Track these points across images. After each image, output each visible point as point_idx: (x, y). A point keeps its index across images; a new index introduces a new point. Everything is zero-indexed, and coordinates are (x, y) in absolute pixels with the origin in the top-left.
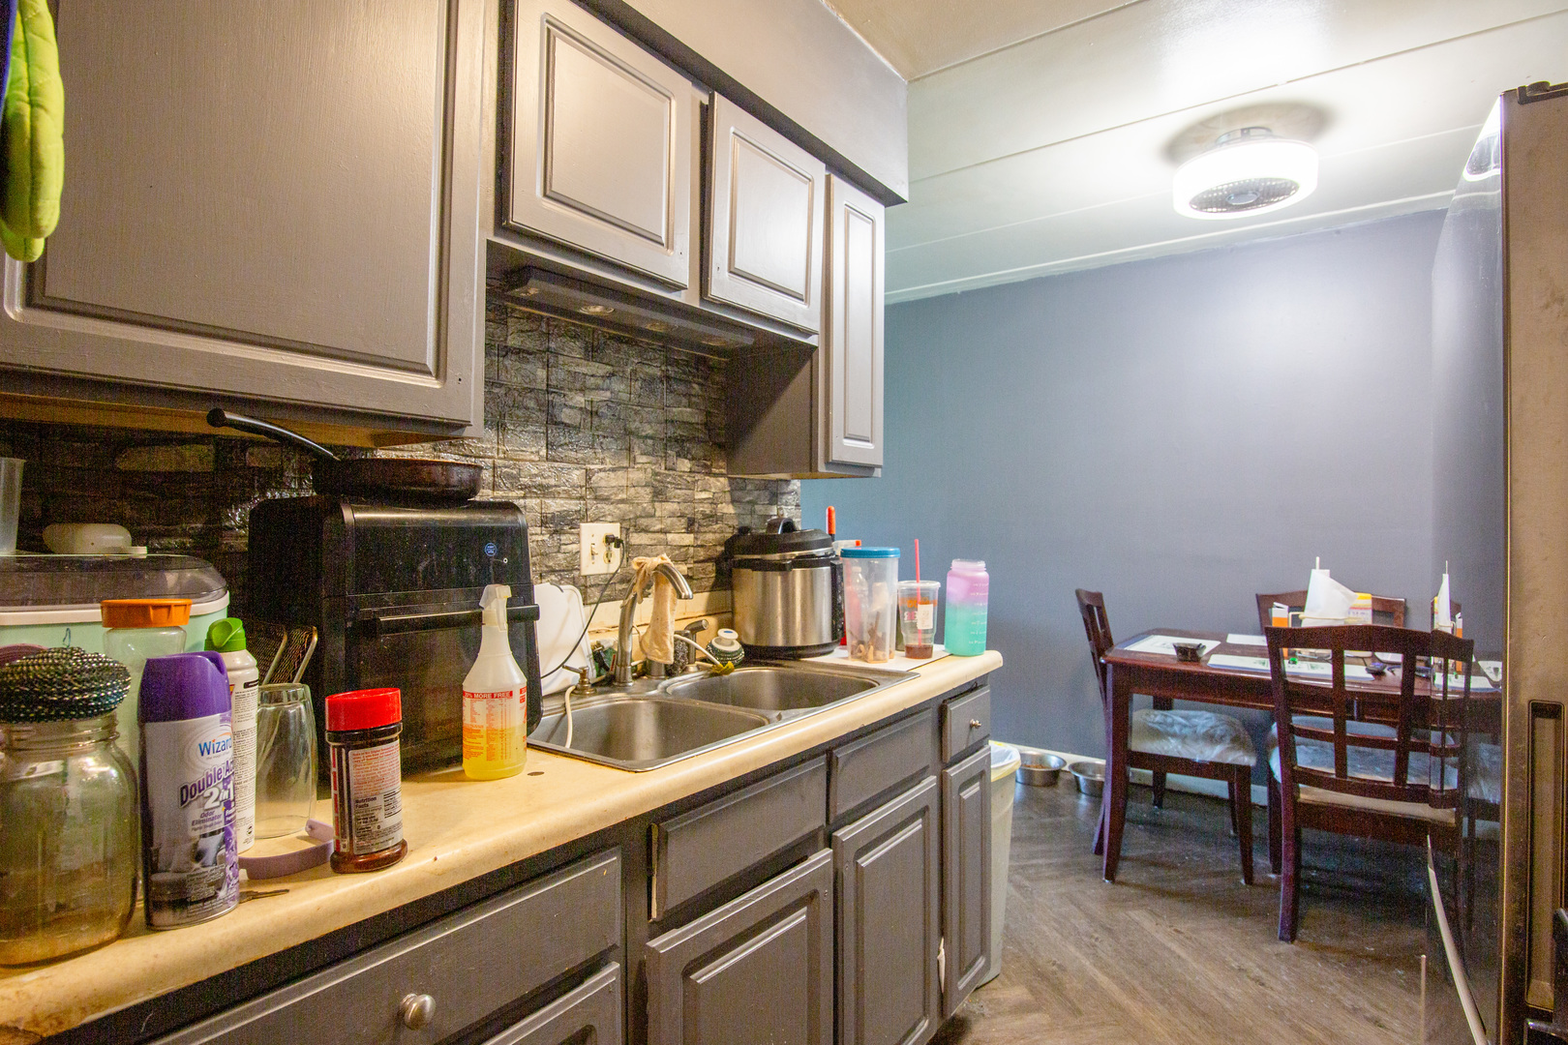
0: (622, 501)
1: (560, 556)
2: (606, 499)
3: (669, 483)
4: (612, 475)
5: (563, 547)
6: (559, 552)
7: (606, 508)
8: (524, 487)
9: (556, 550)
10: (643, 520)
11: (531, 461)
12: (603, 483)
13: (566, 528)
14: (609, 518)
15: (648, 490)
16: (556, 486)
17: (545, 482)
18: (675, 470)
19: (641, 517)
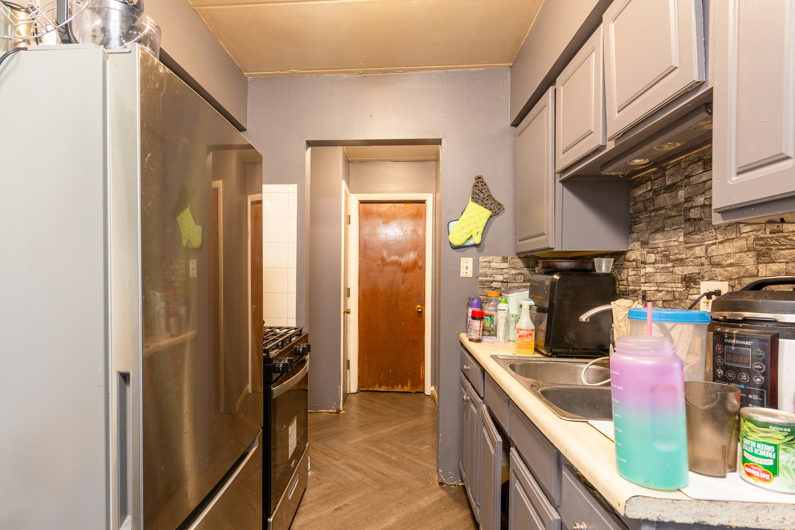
0: (731, 265)
1: (688, 301)
2: (719, 265)
3: (773, 245)
4: (721, 246)
5: (690, 296)
6: (687, 299)
7: (718, 270)
8: (673, 261)
9: (686, 298)
10: (746, 279)
11: (675, 246)
12: (714, 253)
13: (692, 284)
14: (720, 278)
15: (750, 254)
16: (686, 259)
17: (680, 257)
18: (782, 232)
19: (744, 277)
